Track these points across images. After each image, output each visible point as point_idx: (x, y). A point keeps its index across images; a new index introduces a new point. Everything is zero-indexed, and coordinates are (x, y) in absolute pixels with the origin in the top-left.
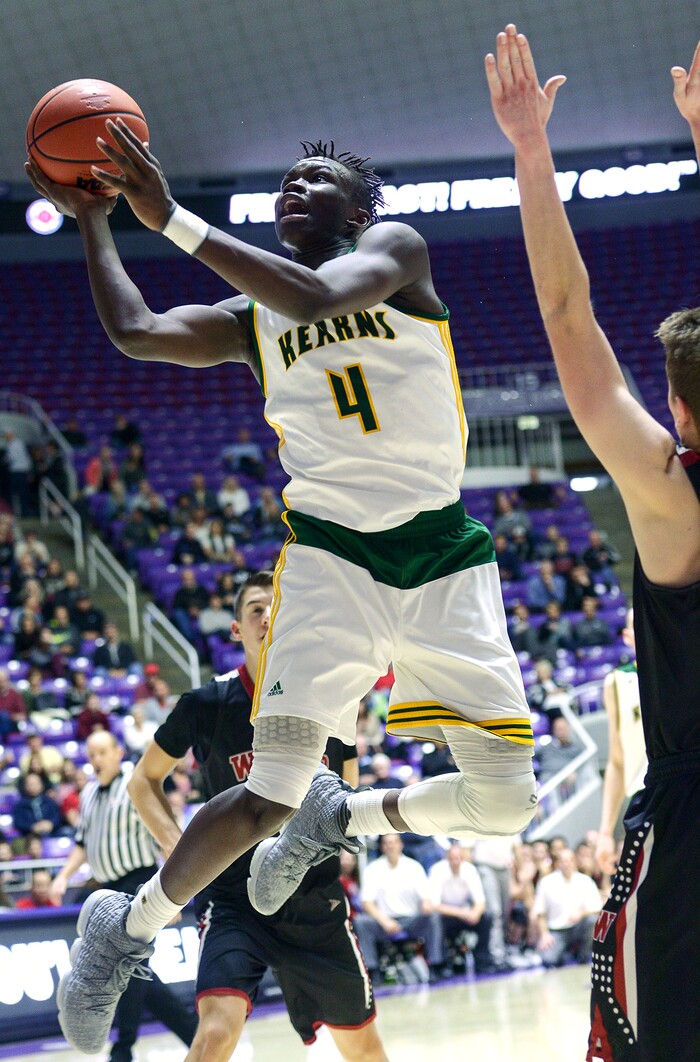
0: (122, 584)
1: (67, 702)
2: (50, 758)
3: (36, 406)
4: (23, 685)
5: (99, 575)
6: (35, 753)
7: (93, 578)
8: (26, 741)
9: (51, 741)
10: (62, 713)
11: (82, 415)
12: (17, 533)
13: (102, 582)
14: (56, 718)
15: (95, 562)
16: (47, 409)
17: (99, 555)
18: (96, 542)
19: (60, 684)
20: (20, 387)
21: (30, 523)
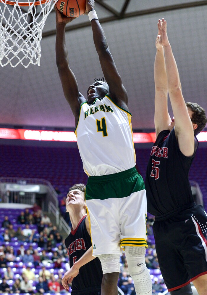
0: (68, 230)
1: (52, 258)
2: (47, 273)
3: (49, 183)
4: (41, 254)
5: (62, 227)
6: (43, 271)
7: (61, 228)
8: (42, 268)
9: (48, 269)
10: (51, 261)
11: (61, 186)
12: (42, 215)
13: (63, 229)
14: (49, 263)
15: (61, 224)
16: (52, 184)
17: (63, 222)
18: (62, 219)
19: (50, 254)
20: (46, 178)
21: (46, 213)
